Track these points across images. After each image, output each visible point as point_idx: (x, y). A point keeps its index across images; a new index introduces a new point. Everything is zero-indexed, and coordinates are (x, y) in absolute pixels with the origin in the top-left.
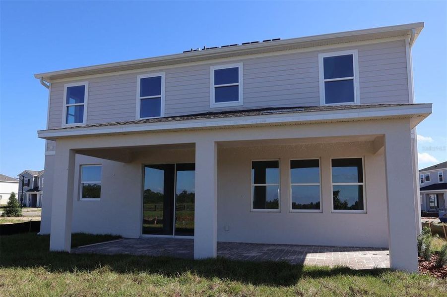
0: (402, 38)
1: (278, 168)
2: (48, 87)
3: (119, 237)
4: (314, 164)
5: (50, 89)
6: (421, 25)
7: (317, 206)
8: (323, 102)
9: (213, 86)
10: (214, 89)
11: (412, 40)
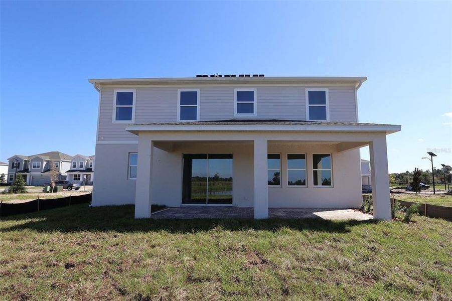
0: (353, 85)
1: (279, 158)
2: (99, 91)
3: (164, 207)
4: (302, 157)
5: (100, 92)
6: (365, 78)
7: (304, 184)
8: (308, 119)
9: (236, 102)
10: (236, 104)
11: (359, 86)
